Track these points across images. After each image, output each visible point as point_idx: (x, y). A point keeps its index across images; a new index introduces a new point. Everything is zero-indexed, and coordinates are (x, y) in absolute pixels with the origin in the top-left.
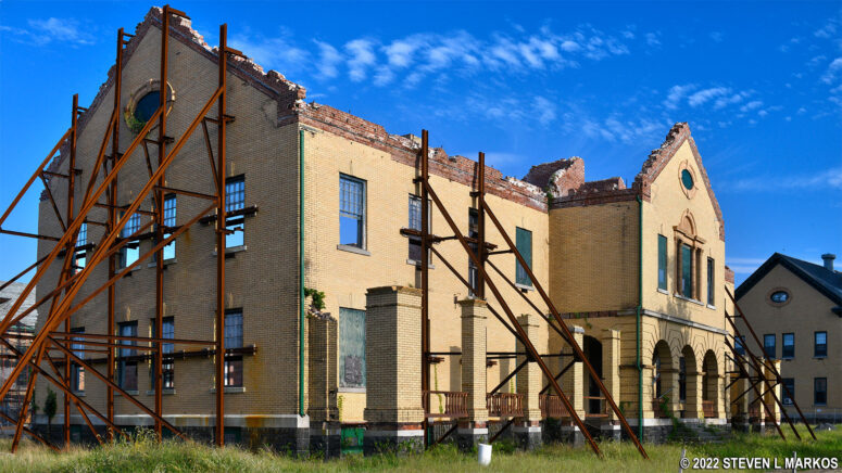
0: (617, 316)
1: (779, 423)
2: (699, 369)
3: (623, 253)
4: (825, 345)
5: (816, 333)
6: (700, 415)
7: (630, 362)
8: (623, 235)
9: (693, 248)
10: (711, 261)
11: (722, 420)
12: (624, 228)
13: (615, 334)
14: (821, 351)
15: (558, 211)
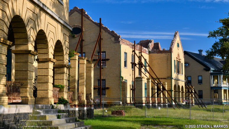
0: (166, 79)
1: (194, 104)
2: (181, 91)
3: (167, 65)
4: (202, 80)
5: (198, 76)
6: (181, 102)
7: (169, 90)
8: (167, 61)
9: (179, 61)
10: (182, 64)
11: (184, 103)
12: (167, 59)
13: (166, 83)
14: (200, 82)
15: (151, 54)
